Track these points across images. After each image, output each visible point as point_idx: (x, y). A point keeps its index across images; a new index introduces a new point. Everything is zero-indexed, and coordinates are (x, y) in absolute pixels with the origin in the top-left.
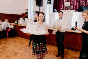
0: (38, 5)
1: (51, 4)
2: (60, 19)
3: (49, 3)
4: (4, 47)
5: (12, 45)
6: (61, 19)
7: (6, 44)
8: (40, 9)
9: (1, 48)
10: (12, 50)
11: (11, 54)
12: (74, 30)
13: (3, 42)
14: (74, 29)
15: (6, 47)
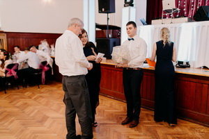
0: (103, 10)
1: (132, 5)
2: (129, 40)
3: (128, 3)
4: (26, 103)
5: (43, 100)
6: (133, 39)
7: (31, 98)
8: (108, 19)
9: (18, 107)
10: (39, 111)
11: (33, 119)
12: (184, 67)
13: (26, 94)
14: (185, 64)
15: (29, 105)
